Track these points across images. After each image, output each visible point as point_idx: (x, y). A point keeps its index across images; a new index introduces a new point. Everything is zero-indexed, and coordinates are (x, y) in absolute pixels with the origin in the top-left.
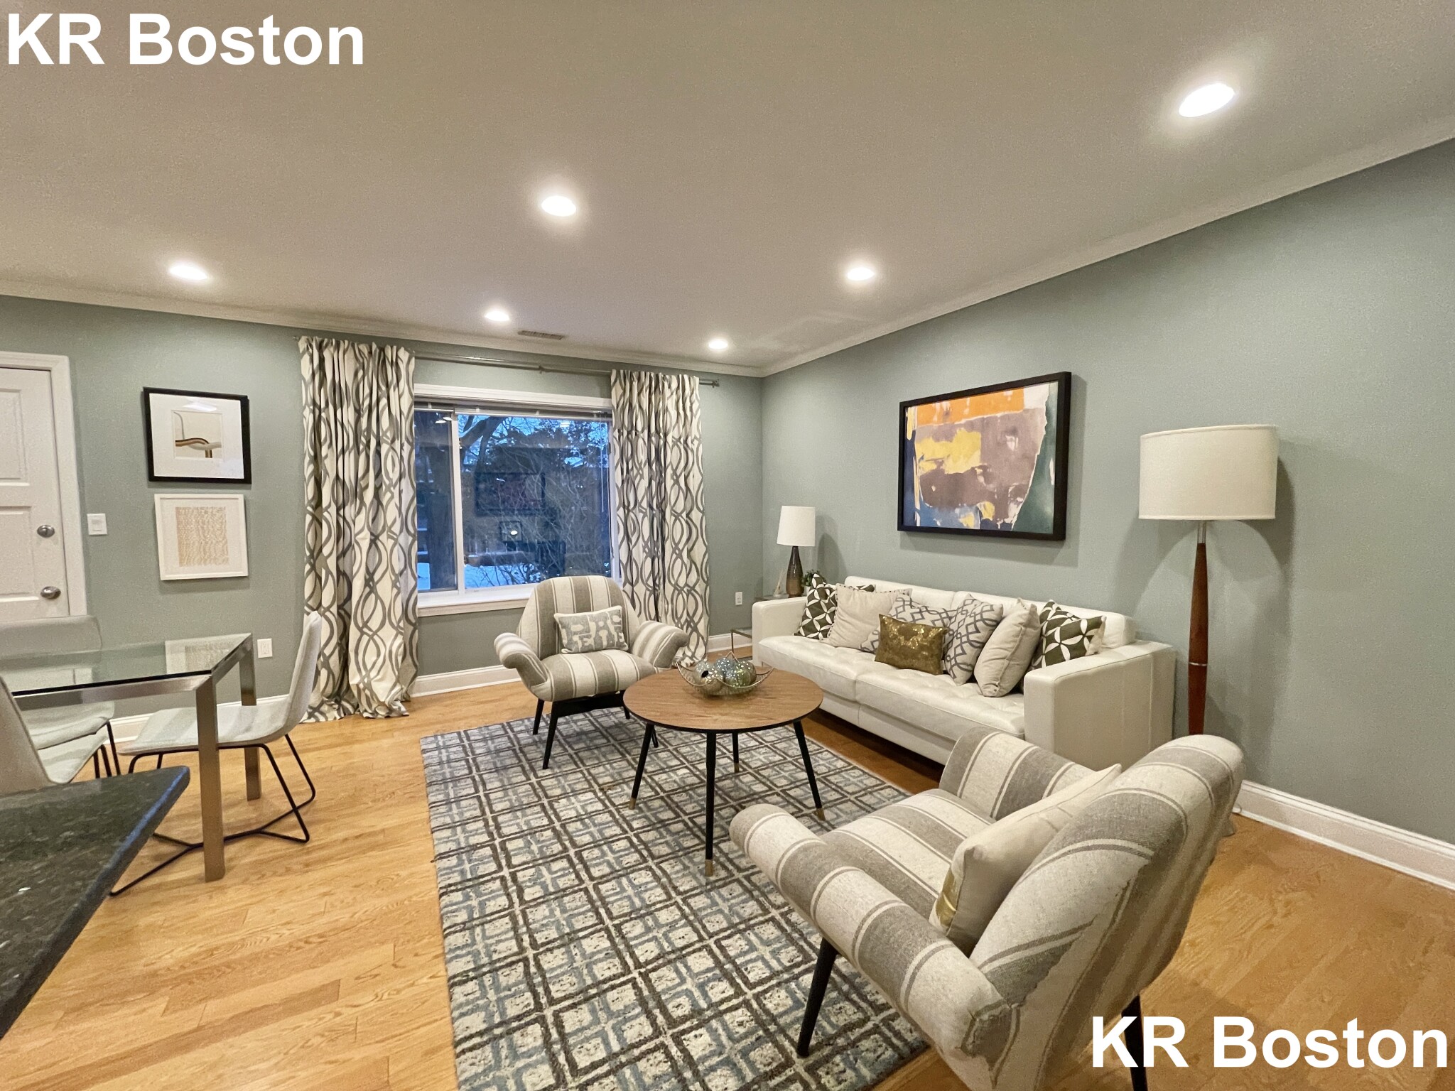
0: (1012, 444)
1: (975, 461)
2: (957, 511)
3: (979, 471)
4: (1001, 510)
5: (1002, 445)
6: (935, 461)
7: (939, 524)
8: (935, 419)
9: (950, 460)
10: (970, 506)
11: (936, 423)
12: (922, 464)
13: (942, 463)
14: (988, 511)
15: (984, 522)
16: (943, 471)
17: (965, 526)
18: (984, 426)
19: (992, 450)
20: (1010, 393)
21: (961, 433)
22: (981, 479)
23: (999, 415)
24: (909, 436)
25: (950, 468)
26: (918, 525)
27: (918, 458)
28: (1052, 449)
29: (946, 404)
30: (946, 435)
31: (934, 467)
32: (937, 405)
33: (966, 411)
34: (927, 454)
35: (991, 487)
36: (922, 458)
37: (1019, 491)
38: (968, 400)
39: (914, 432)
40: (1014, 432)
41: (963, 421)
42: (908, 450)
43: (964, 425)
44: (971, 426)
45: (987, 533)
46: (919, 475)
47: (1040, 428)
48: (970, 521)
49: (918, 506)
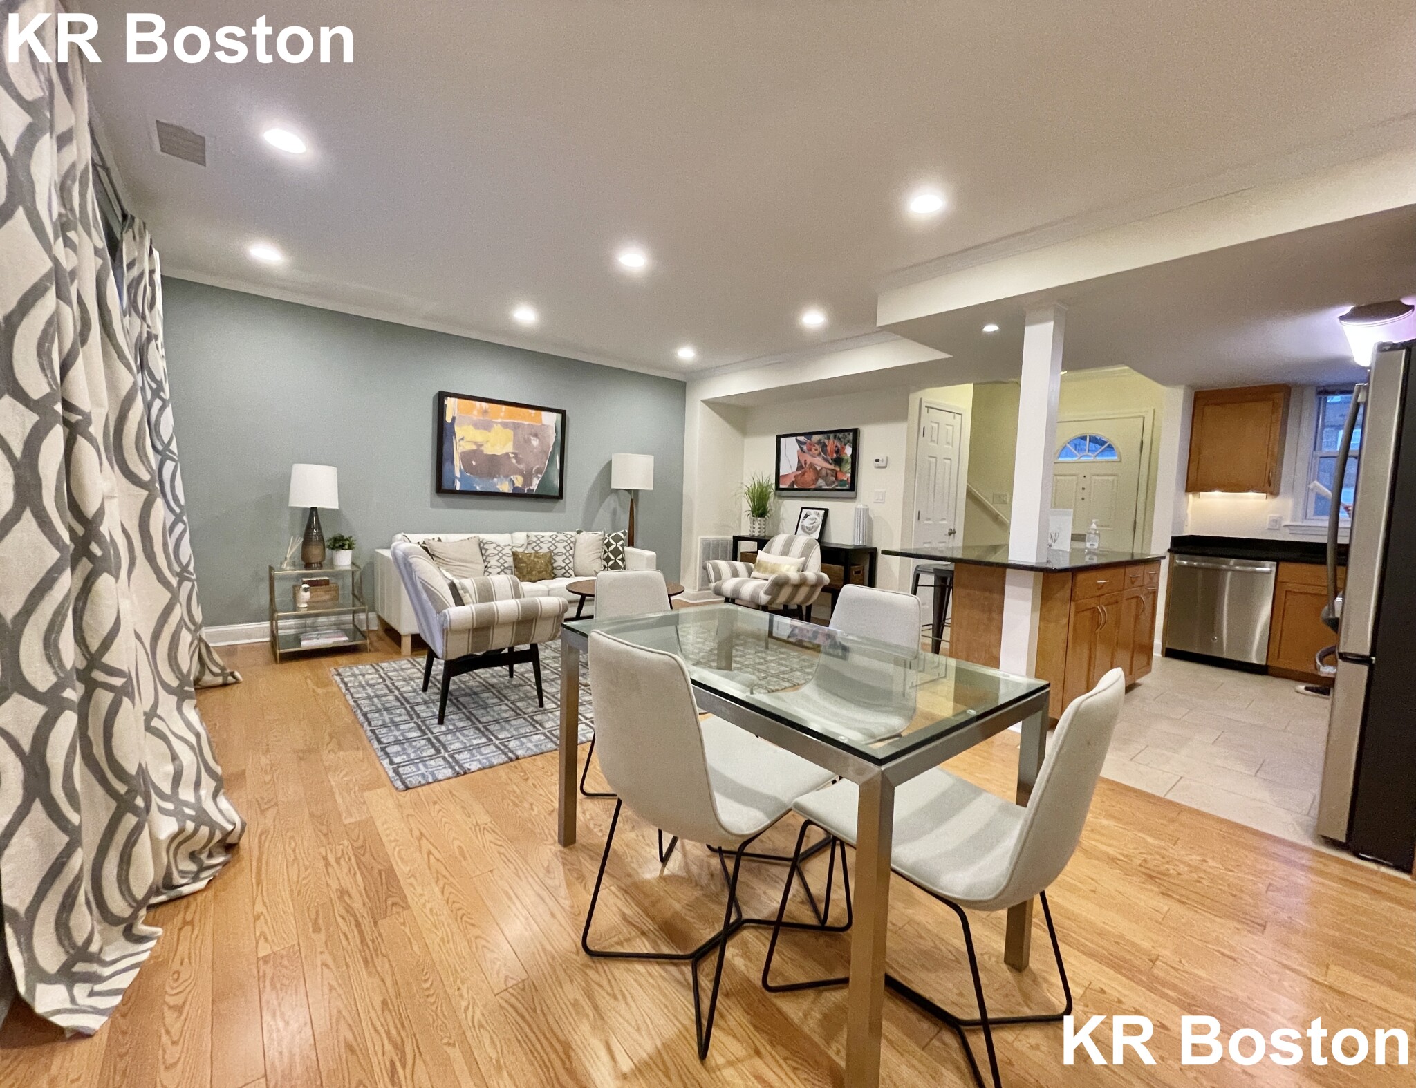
0: (535, 442)
1: (509, 448)
2: (495, 480)
3: (512, 455)
4: (528, 480)
5: (528, 442)
6: (475, 443)
7: (478, 488)
8: (475, 412)
9: (489, 445)
10: (506, 476)
11: (475, 415)
12: (462, 443)
13: (481, 446)
14: (519, 481)
15: (515, 488)
16: (482, 451)
17: (501, 490)
18: (516, 427)
19: (521, 445)
20: (533, 412)
21: (497, 428)
22: (514, 461)
23: (526, 423)
24: (448, 419)
25: (488, 450)
26: (458, 489)
27: (458, 438)
28: (558, 450)
29: (484, 405)
30: (486, 426)
31: (474, 447)
32: (477, 403)
33: (502, 414)
34: (465, 438)
35: (521, 466)
36: (462, 439)
37: (539, 471)
38: (504, 407)
39: (454, 419)
40: (536, 435)
41: (499, 420)
42: (447, 432)
43: (501, 423)
44: (505, 425)
45: (517, 495)
46: (459, 451)
47: (552, 437)
48: (505, 487)
49: (458, 474)
